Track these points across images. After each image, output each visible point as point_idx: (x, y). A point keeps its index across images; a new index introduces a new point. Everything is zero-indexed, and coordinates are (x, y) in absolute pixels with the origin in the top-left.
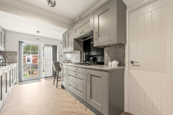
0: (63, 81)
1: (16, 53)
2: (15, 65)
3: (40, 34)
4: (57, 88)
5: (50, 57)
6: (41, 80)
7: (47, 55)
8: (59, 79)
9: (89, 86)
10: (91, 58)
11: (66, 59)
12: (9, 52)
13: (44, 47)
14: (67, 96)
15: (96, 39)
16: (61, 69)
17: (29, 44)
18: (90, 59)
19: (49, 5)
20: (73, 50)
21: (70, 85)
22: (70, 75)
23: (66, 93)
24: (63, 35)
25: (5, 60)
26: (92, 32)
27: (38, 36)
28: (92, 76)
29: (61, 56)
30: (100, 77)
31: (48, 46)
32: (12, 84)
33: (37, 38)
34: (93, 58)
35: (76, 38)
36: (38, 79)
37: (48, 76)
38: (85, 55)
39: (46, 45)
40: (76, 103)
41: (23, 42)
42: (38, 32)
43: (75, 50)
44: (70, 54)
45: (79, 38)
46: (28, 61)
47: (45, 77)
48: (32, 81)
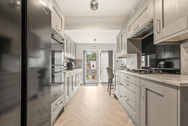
0: (115, 90)
1: (82, 60)
2: (80, 70)
3: (96, 42)
4: (110, 95)
5: (106, 63)
6: (98, 84)
7: (103, 61)
8: (112, 87)
9: (143, 105)
10: (162, 63)
11: (122, 65)
12: (78, 60)
13: (101, 53)
14: (118, 108)
15: (158, 31)
16: (113, 75)
17: (94, 52)
18: (160, 65)
19: (92, 9)
20: (127, 53)
21: (121, 96)
22: (121, 84)
23: (118, 104)
24: (117, 37)
25: (75, 66)
26: (152, 22)
27: (95, 44)
28: (148, 91)
29: (117, 61)
30: (162, 96)
31: (104, 51)
32: (78, 84)
33: (94, 45)
34: (165, 63)
35: (130, 37)
36: (96, 84)
37: (104, 82)
38: (150, 60)
39: (102, 51)
40: (126, 122)
41: (86, 51)
42: (95, 40)
43: (128, 53)
44: (125, 59)
45: (134, 37)
46: (93, 66)
47: (102, 82)
48: (91, 84)
